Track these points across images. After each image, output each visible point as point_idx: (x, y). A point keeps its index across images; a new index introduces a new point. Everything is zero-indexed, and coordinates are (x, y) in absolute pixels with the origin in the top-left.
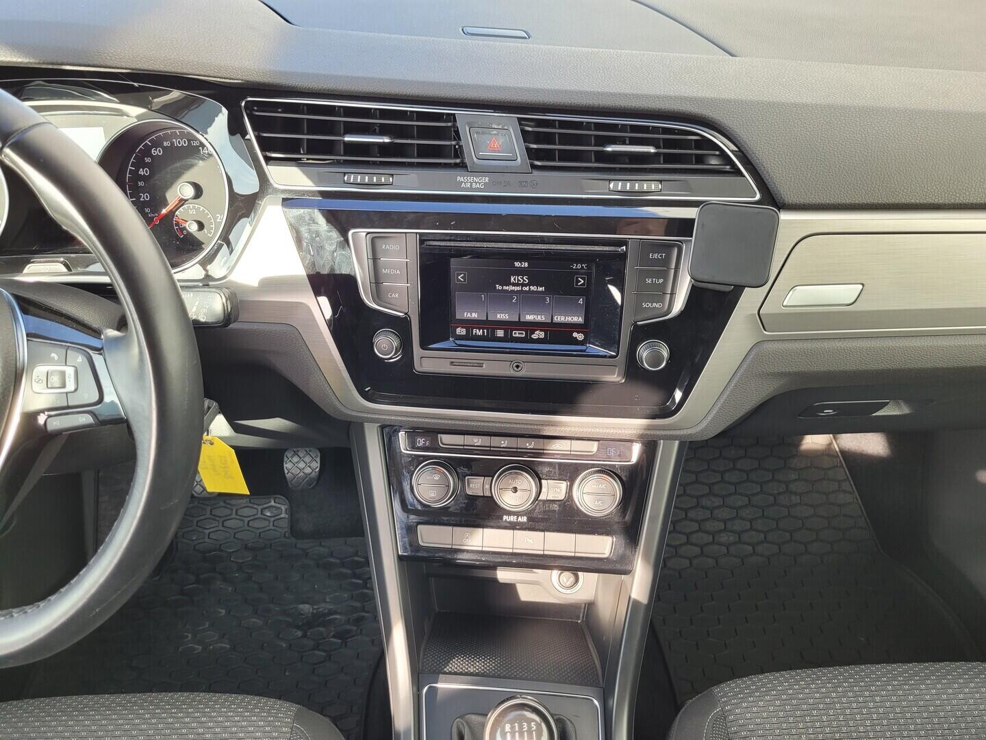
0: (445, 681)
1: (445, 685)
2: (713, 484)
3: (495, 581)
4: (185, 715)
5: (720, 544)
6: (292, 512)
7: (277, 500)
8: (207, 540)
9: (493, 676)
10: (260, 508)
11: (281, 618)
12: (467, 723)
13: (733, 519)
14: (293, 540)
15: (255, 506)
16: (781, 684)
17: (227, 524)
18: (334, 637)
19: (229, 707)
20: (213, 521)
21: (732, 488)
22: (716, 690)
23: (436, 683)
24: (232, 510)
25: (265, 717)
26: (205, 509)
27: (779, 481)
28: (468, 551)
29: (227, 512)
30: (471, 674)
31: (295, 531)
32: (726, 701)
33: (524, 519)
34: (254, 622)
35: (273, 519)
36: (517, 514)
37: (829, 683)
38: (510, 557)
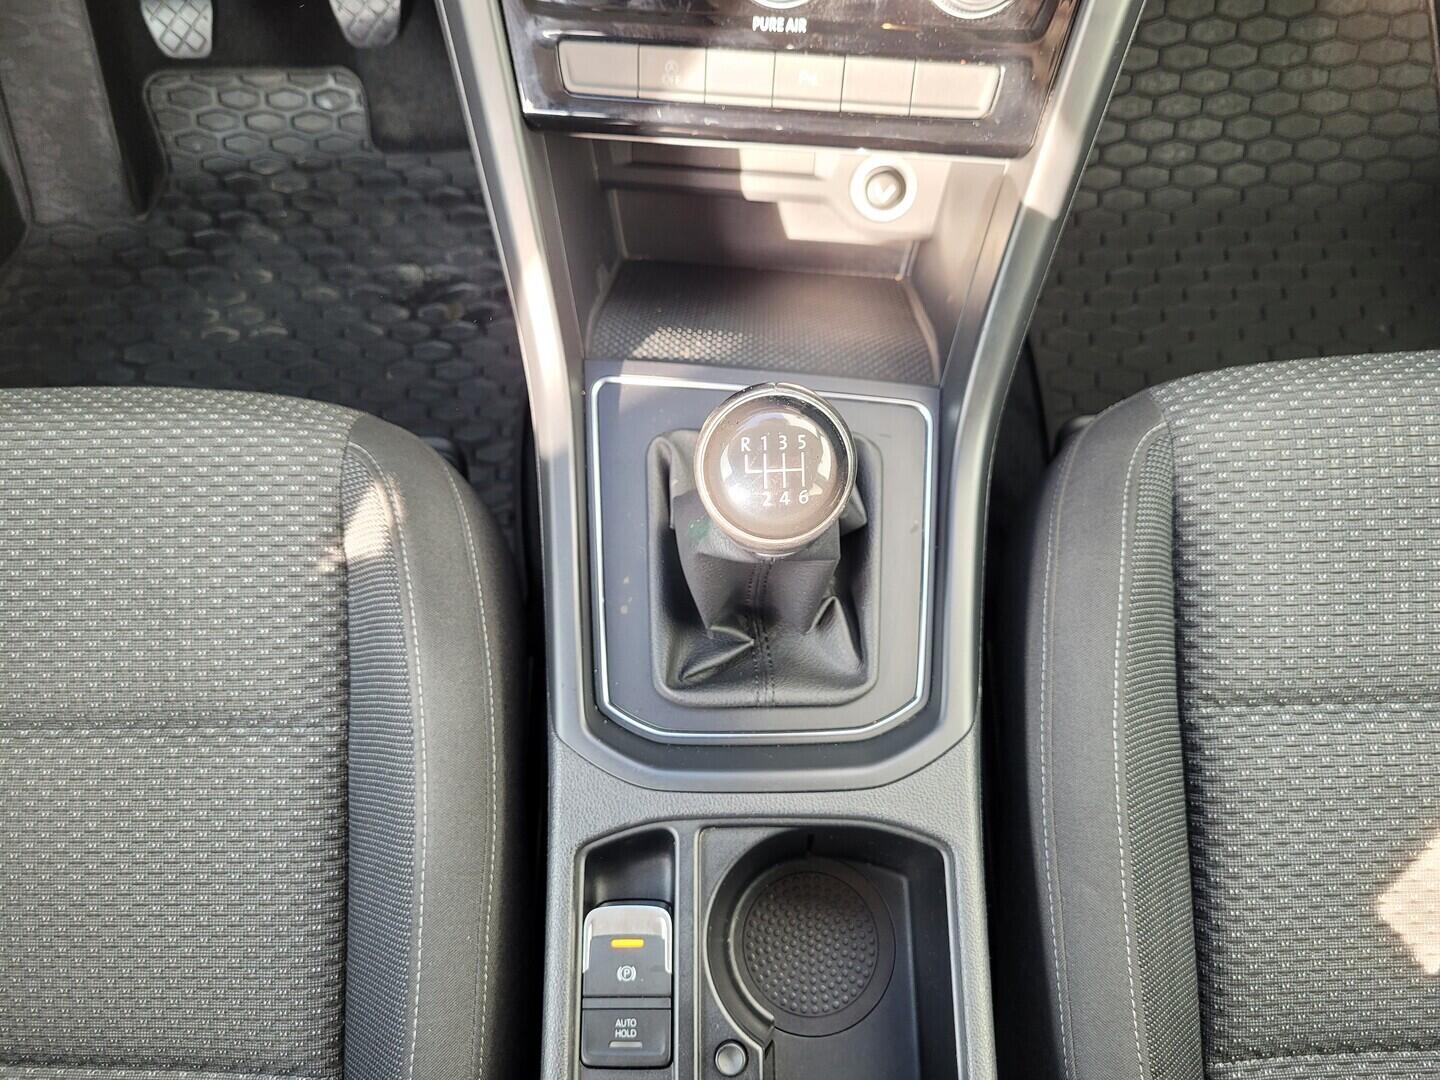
0: (635, 373)
1: (632, 380)
2: (1170, 46)
3: (738, 196)
4: (141, 424)
5: (1160, 165)
6: (369, 100)
7: (339, 78)
8: (221, 151)
9: (729, 365)
10: (309, 92)
11: (372, 287)
12: (676, 445)
13: (1193, 117)
14: (377, 154)
15: (301, 89)
16: (1290, 380)
17: (254, 121)
18: (464, 319)
19: (223, 412)
20: (228, 118)
21: (1202, 55)
22: (1158, 393)
23: (617, 374)
24: (256, 94)
25: (292, 429)
26: (207, 93)
27: (1297, 42)
28: (673, 104)
29: (247, 99)
30: (686, 361)
31: (380, 139)
32: (1177, 412)
33: (799, 26)
34: (323, 294)
35: (335, 115)
36: (786, 14)
37: (1386, 380)
38: (766, 116)
